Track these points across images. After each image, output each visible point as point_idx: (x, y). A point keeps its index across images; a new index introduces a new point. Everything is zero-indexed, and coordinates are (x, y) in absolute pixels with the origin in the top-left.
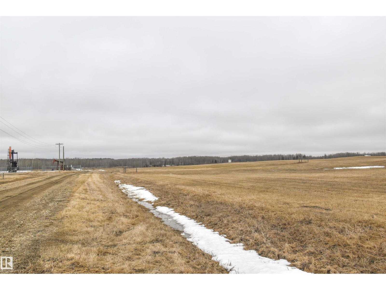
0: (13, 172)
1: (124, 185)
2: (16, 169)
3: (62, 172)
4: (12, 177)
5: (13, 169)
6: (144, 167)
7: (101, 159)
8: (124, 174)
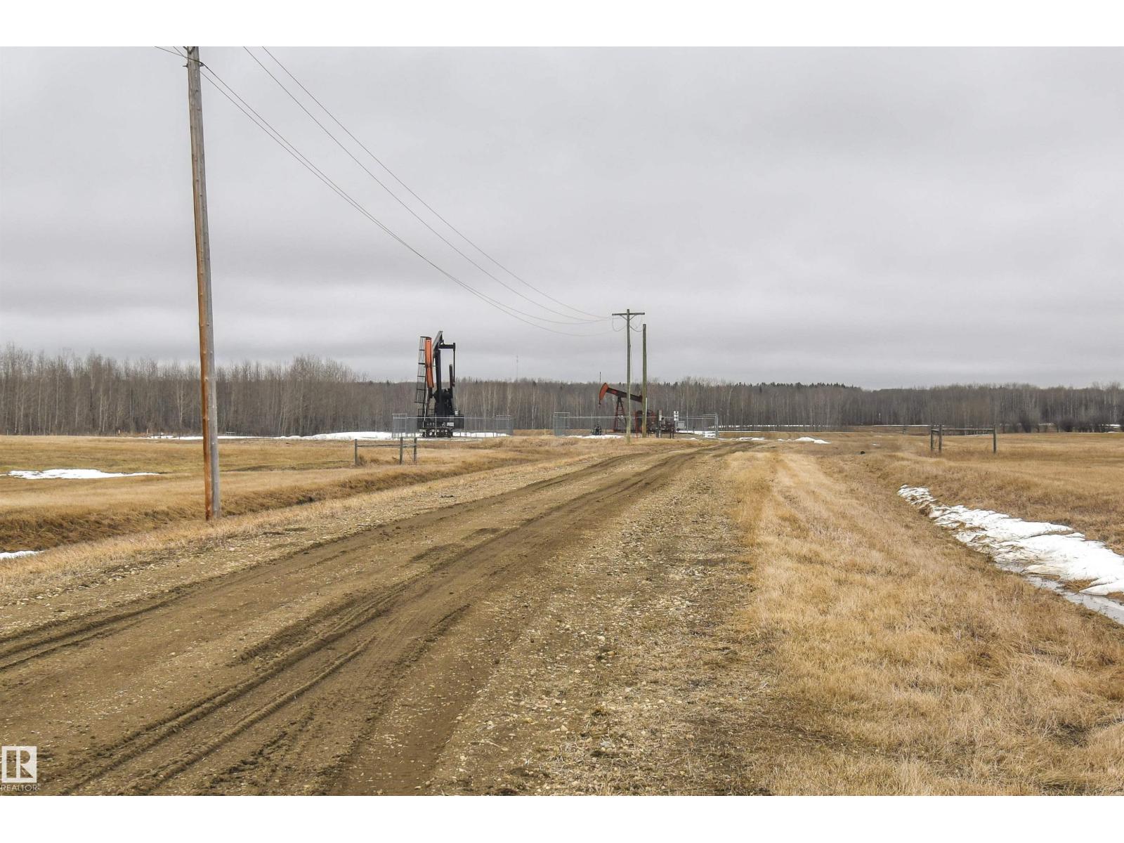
0: (440, 435)
1: (955, 508)
2: (451, 424)
3: (642, 441)
4: (444, 454)
5: (439, 423)
6: (1015, 430)
7: (799, 385)
8: (938, 459)
